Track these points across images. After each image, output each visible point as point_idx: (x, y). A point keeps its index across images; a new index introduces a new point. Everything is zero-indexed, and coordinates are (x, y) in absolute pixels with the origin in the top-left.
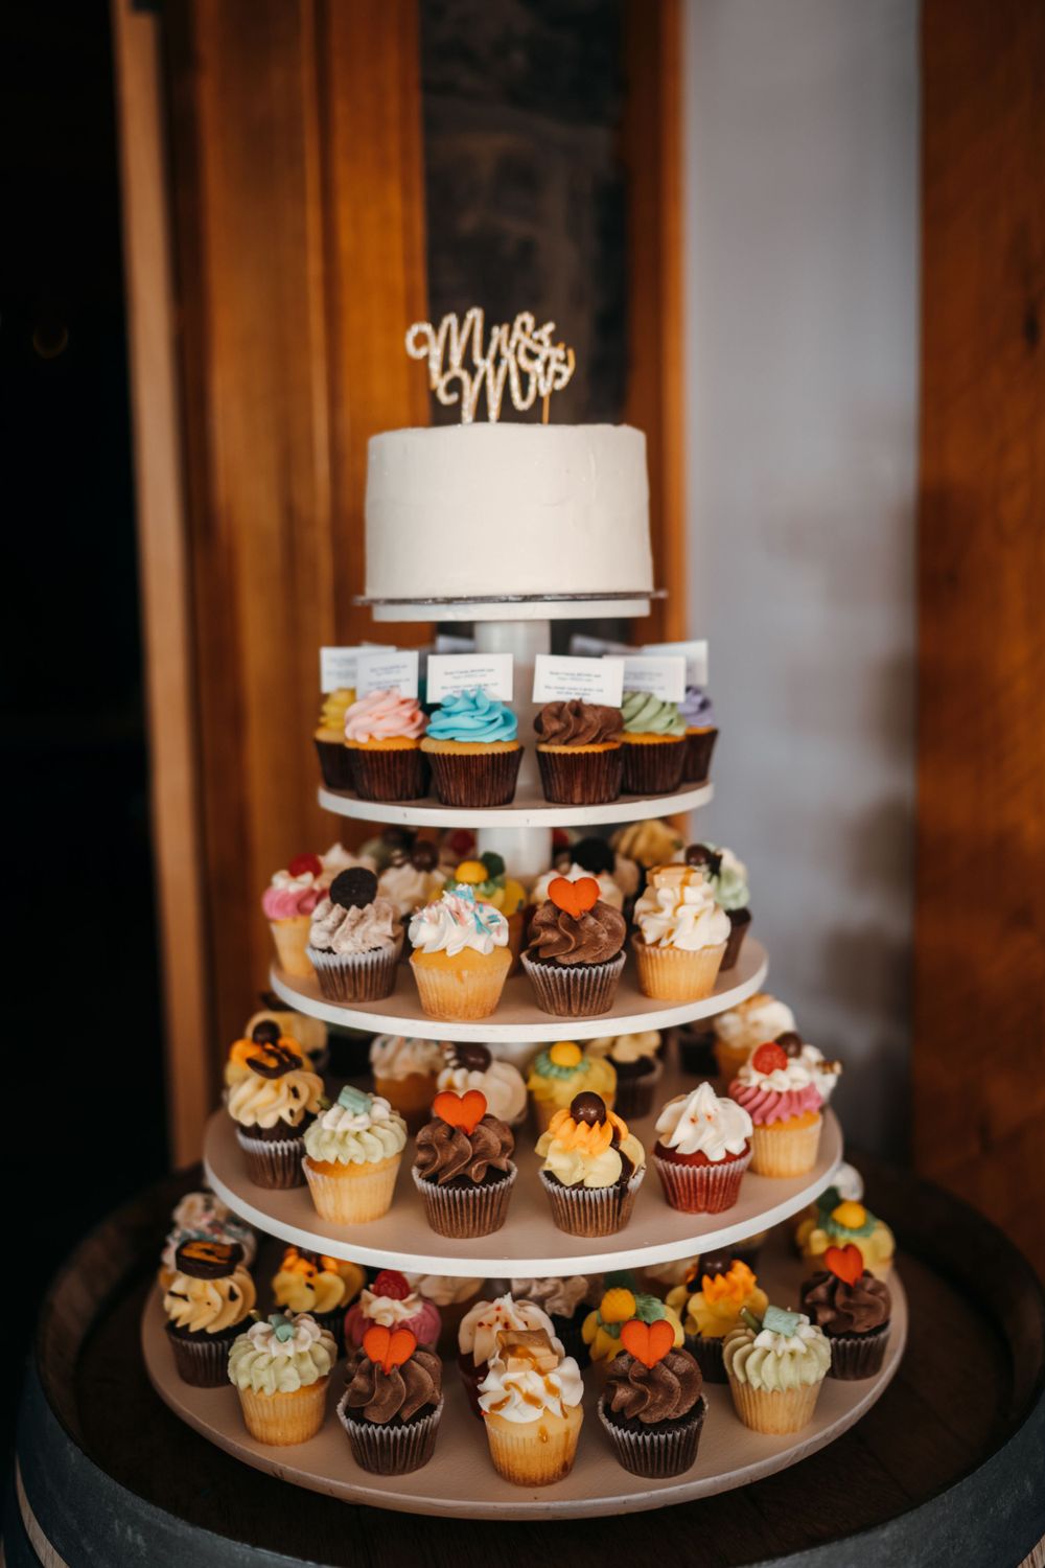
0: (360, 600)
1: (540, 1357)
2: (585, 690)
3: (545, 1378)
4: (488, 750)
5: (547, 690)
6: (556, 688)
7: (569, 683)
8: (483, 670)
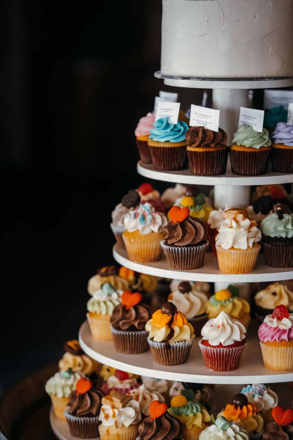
0: (157, 75)
1: (115, 402)
2: (206, 122)
3: (113, 410)
4: (162, 146)
5: (194, 121)
6: (197, 120)
7: (201, 119)
8: (170, 109)
